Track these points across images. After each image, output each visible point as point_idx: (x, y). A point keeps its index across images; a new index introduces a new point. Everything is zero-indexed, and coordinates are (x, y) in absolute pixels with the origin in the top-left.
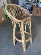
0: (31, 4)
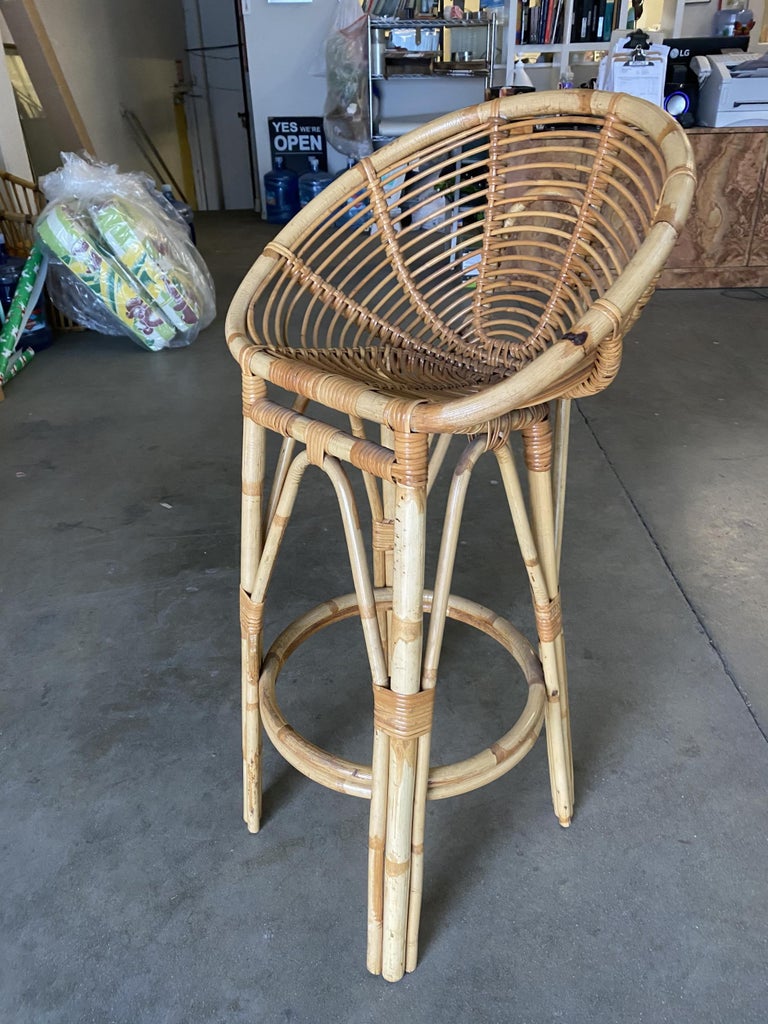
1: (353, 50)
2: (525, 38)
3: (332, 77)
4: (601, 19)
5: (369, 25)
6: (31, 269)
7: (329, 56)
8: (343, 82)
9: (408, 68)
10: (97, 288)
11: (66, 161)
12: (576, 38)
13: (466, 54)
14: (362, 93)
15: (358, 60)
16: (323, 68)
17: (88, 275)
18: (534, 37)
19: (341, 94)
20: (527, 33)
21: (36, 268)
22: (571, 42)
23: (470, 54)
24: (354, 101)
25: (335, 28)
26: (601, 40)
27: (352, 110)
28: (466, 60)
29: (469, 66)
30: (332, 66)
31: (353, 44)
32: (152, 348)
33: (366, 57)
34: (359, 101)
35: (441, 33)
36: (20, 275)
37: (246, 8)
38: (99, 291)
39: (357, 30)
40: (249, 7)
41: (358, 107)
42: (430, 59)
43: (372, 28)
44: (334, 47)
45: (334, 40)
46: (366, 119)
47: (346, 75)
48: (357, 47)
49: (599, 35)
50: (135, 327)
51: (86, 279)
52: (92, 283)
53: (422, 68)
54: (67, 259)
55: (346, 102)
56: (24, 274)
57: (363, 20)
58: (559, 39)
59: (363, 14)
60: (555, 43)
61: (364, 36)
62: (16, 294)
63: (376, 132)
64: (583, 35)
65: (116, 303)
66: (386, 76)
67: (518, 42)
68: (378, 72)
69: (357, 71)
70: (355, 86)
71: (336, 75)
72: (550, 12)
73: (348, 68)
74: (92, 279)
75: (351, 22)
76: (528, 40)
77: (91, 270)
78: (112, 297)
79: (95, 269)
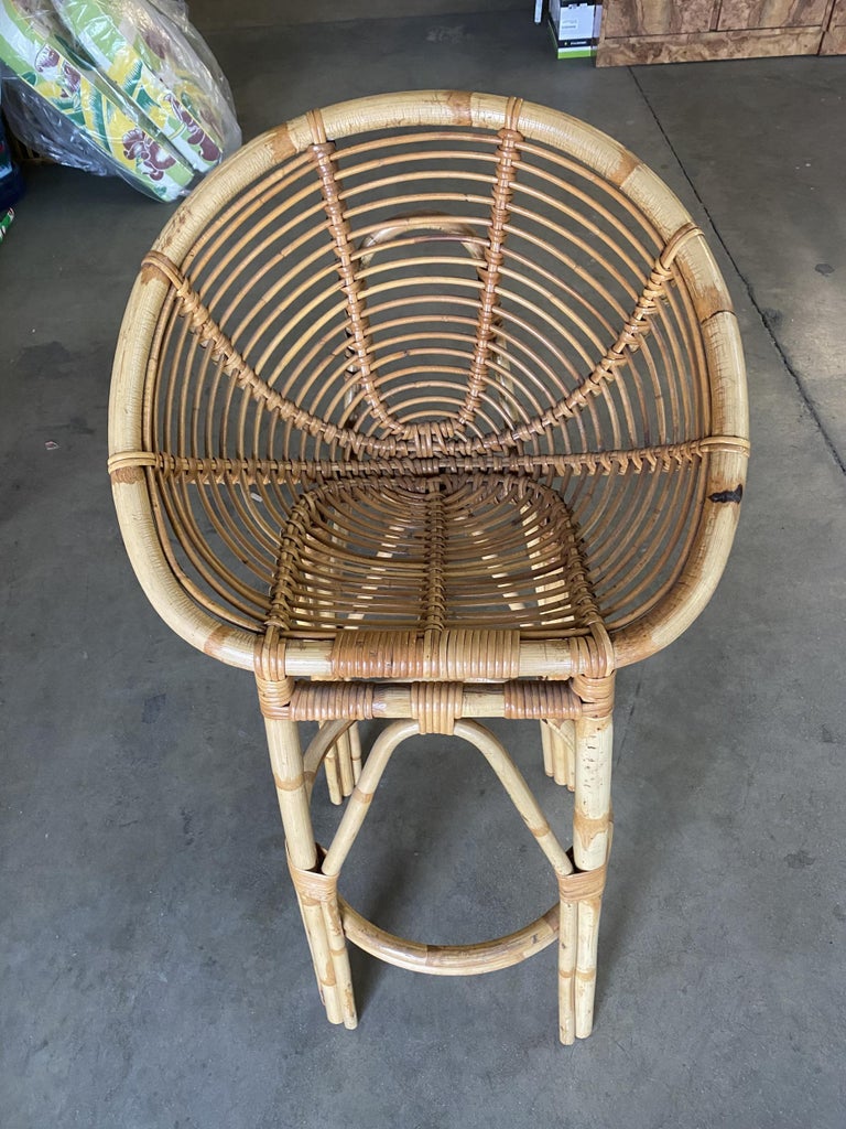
10: (80, 118)
17: (64, 101)
32: (164, 197)
38: (83, 123)
50: (138, 171)
51: (63, 106)
52: (71, 111)
54: (32, 78)
65: (109, 138)
74: (70, 106)
77: (68, 92)
78: (102, 130)
79: (72, 90)
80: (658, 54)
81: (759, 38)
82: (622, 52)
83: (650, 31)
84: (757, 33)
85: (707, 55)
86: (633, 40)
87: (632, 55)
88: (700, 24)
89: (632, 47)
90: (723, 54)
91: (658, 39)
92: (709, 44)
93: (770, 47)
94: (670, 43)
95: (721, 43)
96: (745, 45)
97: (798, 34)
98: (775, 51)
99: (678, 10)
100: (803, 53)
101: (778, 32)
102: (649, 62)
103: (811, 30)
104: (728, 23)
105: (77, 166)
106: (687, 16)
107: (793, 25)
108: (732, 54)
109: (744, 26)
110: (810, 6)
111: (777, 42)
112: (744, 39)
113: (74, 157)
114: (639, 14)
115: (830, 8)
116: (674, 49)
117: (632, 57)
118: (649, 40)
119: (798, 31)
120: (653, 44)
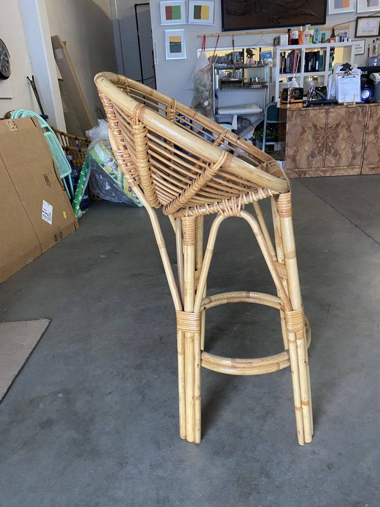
0: (263, 86)
1: (206, 78)
2: (284, 71)
3: (197, 90)
4: (317, 62)
5: (213, 67)
6: (85, 171)
7: (195, 81)
8: (202, 92)
9: (231, 85)
10: (116, 178)
11: (100, 123)
12: (306, 70)
13: (257, 79)
14: (211, 96)
15: (209, 82)
16: (192, 86)
17: (112, 173)
18: (288, 70)
19: (201, 97)
20: (285, 69)
21: (87, 170)
22: (305, 72)
23: (258, 78)
24: (207, 100)
25: (197, 69)
26: (318, 71)
27: (206, 103)
28: (257, 81)
29: (259, 83)
30: (197, 85)
31: (207, 75)
32: (139, 205)
33: (212, 81)
34: (209, 100)
35: (243, 70)
36: (80, 173)
37: (156, 62)
38: (116, 179)
39: (208, 69)
40: (158, 62)
41: (209, 102)
42: (241, 81)
43: (215, 69)
44: (197, 77)
45: (198, 74)
46: (212, 108)
47: (204, 89)
48: (208, 77)
49: (317, 69)
50: (132, 196)
51: (111, 174)
52: (114, 176)
53: (238, 85)
54: (103, 165)
55: (203, 100)
56: (81, 173)
57: (210, 66)
58: (299, 71)
59: (209, 63)
60: (297, 72)
61: (211, 72)
62: (79, 181)
63: (217, 113)
64: (309, 69)
65: (124, 185)
66: (221, 88)
67: (281, 72)
68: (217, 87)
69: (208, 87)
70: (207, 93)
71: (199, 89)
72: (295, 60)
73: (204, 86)
74: (114, 174)
75: (204, 67)
76: (285, 72)
77: (114, 170)
78: (122, 182)
79: (115, 169)
80: (305, 175)
81: (340, 169)
82: (293, 174)
83: (302, 167)
84: (338, 168)
85: (322, 175)
86: (296, 170)
87: (297, 175)
88: (319, 165)
89: (296, 172)
90: (328, 174)
91: (305, 170)
92: (322, 171)
93: (344, 172)
94: (309, 171)
95: (327, 171)
96: (335, 172)
97: (353, 168)
98: (346, 174)
99: (310, 161)
100: (355, 174)
101: (345, 167)
102: (302, 177)
103: (357, 167)
104: (328, 165)
105: (108, 200)
106: (314, 163)
107: (351, 165)
108: (331, 174)
109: (334, 166)
110: (355, 159)
111: (346, 171)
112: (334, 170)
113: (108, 197)
114: (298, 162)
115: (362, 160)
116: (310, 173)
117: (296, 175)
118: (301, 170)
119: (353, 167)
120: (303, 171)
